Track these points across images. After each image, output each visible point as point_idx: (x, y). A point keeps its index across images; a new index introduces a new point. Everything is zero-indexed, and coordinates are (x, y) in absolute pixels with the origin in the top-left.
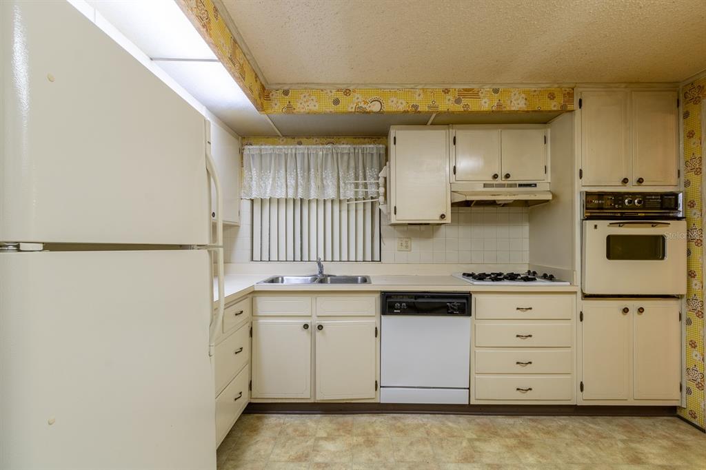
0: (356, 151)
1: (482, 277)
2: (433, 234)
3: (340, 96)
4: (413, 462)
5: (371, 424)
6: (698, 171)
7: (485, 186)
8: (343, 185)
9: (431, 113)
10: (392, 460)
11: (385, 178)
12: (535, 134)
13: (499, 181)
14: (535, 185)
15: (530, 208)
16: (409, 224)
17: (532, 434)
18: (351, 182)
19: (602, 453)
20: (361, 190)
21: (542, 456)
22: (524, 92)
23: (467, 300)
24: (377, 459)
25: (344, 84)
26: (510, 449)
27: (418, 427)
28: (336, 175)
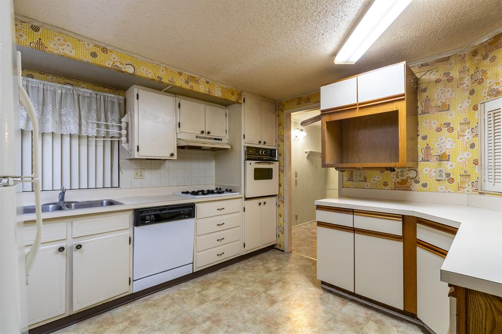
0: (98, 97)
1: (195, 193)
2: (160, 167)
3: (98, 51)
4: (171, 319)
5: (129, 311)
6: (282, 141)
7: (197, 137)
8: (85, 123)
9: (168, 85)
10: (156, 324)
11: (127, 123)
12: (221, 111)
13: (204, 135)
14: (221, 140)
15: (215, 152)
16: (147, 159)
17: (227, 277)
18: (94, 121)
19: (257, 273)
20: (103, 130)
21: (235, 285)
22: (221, 87)
23: (193, 208)
24: (145, 329)
25: (103, 43)
26: (220, 288)
27: (164, 298)
28: (78, 114)
